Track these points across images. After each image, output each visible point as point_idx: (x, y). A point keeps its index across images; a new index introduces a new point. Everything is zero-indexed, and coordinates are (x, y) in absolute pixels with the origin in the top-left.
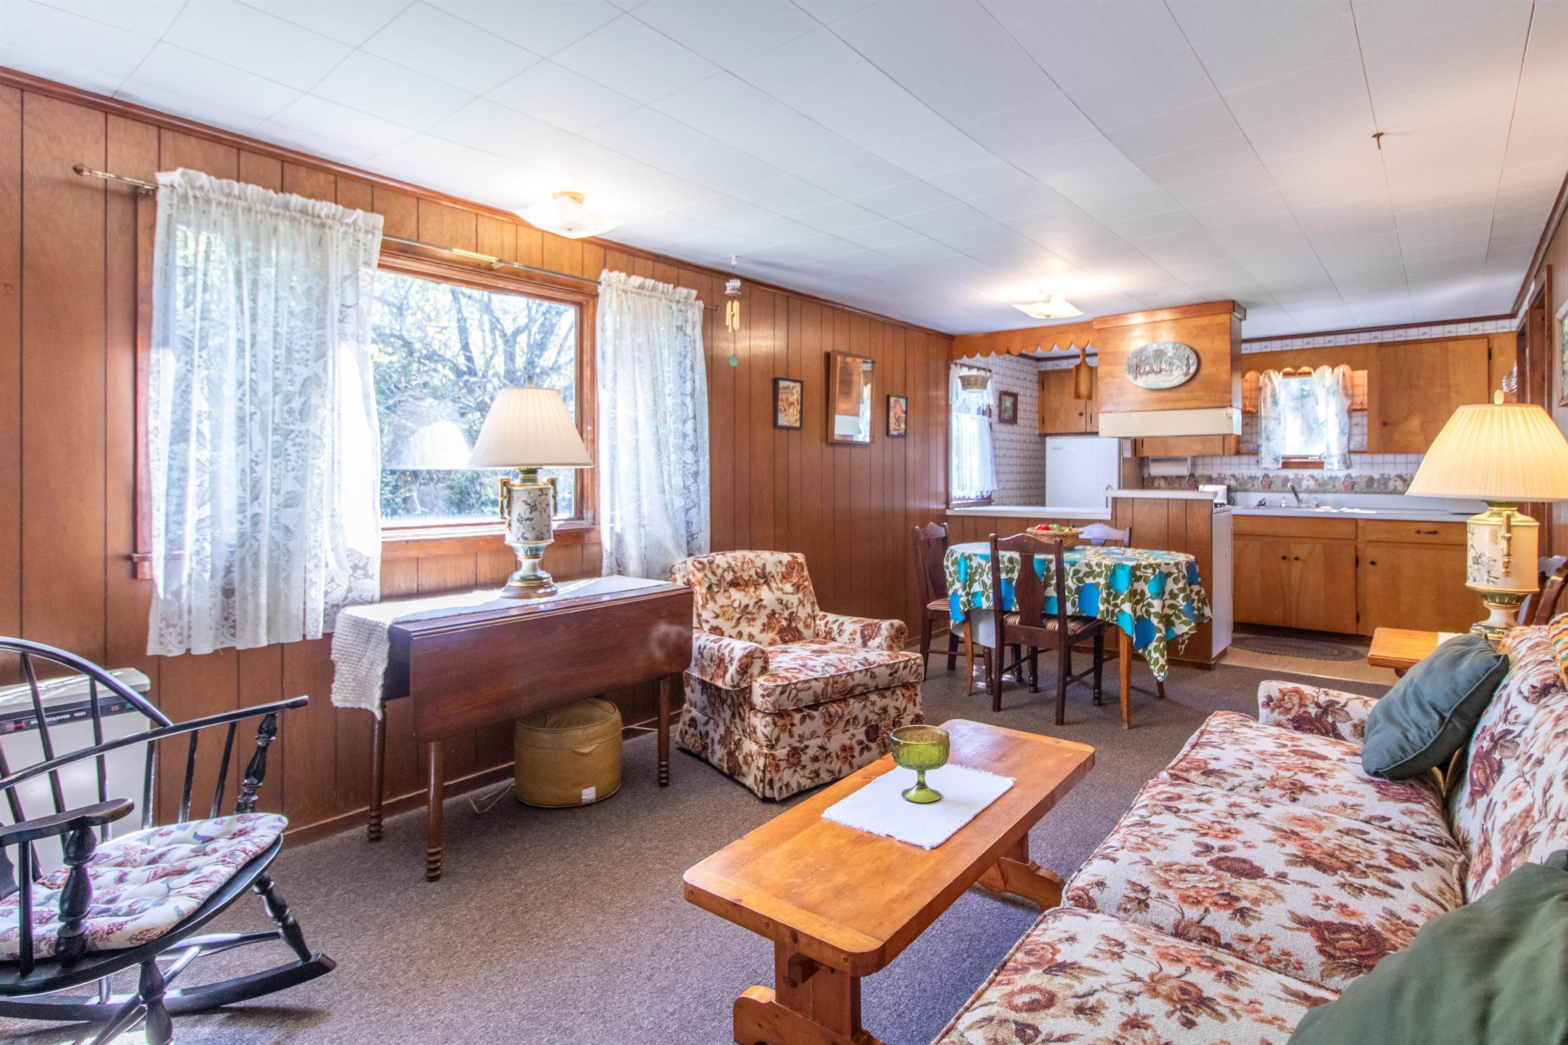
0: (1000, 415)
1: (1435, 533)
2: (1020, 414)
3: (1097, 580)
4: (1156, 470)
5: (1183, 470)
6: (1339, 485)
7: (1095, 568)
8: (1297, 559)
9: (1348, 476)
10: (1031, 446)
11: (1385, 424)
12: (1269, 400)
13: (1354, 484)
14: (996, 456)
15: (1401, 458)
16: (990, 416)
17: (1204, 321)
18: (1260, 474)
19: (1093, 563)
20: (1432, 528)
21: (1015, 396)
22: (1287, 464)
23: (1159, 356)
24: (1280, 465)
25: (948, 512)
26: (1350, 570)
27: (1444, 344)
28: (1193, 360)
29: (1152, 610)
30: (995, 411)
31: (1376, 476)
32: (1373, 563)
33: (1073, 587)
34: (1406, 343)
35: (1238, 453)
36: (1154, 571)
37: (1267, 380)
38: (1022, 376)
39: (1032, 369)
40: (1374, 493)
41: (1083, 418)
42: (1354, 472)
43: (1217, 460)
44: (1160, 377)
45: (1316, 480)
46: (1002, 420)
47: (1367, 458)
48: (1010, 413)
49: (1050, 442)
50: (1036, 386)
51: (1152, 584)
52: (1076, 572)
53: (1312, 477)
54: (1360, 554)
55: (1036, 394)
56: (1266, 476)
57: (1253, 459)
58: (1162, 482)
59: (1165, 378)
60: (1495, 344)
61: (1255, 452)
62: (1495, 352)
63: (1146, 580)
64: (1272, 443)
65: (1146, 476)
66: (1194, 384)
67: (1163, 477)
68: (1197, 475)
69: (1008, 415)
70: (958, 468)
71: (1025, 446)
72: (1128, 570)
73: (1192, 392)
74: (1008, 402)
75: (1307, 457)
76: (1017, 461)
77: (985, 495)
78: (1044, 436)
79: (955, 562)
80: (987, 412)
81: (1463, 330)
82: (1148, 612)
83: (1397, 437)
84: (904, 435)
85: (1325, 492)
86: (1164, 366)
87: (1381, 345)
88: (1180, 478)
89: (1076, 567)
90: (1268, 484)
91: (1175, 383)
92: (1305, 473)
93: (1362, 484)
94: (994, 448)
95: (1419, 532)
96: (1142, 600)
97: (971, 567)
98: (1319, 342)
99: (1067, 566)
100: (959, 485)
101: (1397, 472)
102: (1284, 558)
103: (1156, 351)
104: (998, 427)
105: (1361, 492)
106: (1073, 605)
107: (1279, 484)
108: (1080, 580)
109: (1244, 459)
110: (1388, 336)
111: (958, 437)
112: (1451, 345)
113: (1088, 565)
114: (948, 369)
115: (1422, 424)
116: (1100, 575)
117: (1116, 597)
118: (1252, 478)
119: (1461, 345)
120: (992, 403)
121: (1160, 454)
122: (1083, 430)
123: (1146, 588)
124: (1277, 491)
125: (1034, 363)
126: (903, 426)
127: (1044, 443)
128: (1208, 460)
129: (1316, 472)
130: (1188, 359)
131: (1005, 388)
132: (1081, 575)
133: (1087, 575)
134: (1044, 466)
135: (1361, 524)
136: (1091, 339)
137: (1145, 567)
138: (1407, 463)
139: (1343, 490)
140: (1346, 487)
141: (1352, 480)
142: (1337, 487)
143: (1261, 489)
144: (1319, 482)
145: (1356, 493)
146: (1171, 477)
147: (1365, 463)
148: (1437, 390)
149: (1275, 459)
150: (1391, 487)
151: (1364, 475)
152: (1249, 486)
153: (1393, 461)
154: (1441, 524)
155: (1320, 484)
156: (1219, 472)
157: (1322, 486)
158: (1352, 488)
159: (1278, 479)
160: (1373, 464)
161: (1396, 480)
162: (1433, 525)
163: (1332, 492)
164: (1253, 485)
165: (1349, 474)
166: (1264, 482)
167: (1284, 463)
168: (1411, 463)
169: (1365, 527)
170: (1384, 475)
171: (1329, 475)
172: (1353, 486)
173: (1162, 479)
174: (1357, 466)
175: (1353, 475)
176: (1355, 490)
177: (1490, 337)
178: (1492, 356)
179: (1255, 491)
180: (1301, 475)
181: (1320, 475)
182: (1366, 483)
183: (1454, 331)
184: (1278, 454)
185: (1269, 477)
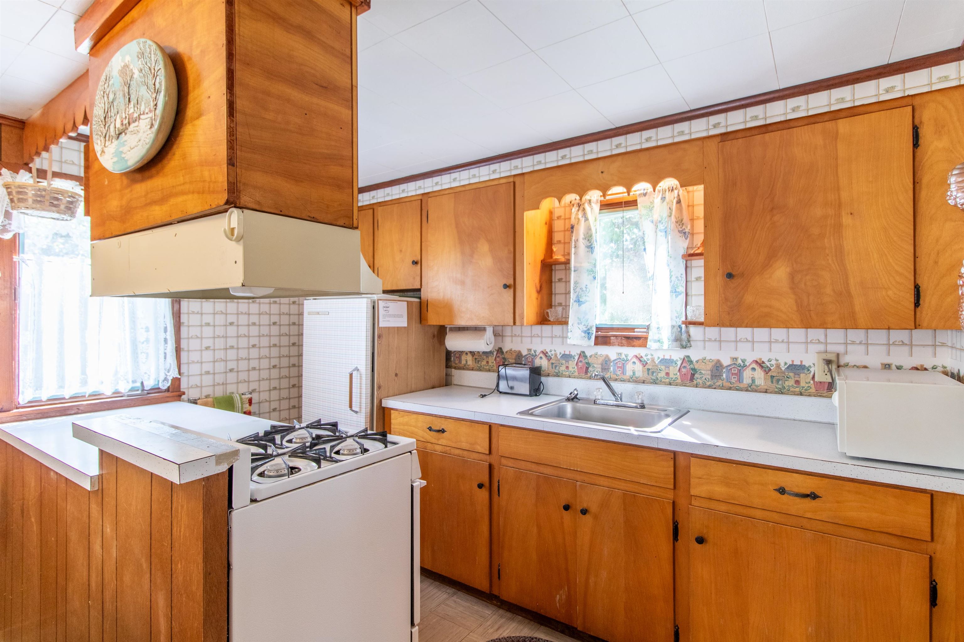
1: (813, 496)
5: (479, 344)
6: (674, 371)
8: (584, 512)
9: (687, 360)
11: (730, 276)
12: (582, 244)
13: (694, 372)
15: (761, 333)
18: (573, 351)
20: (807, 486)
22: (605, 337)
23: (126, 84)
24: (594, 339)
26: (664, 548)
27: (829, 125)
28: (159, 79)
31: (726, 362)
32: (701, 540)
34: (765, 128)
37: (580, 215)
40: (722, 388)
42: (694, 354)
43: (526, 330)
44: (128, 139)
45: (645, 364)
47: (712, 332)
49: (307, 305)
53: (639, 359)
54: (680, 519)
56: (579, 355)
57: (561, 330)
60: (926, 115)
61: (563, 321)
62: (926, 132)
64: (583, 306)
67: (471, 352)
68: (505, 350)
75: (632, 329)
81: (865, 93)
83: (749, 298)
85: (655, 382)
86: (132, 108)
87: (725, 137)
88: (487, 353)
90: (584, 367)
92: (630, 352)
93: (705, 373)
95: (782, 491)
98: (634, 142)
101: (756, 356)
102: (567, 508)
103: (121, 71)
105: (705, 386)
107: (598, 368)
109: (557, 329)
110: (736, 120)
112: (843, 126)
115: (792, 276)
118: (567, 357)
119: (860, 123)
128: (517, 330)
129: (643, 352)
130: (154, 77)
135: (681, 462)
138: (770, 342)
139: (679, 381)
140: (683, 376)
141: (692, 366)
142: (671, 375)
143: (576, 374)
144: (647, 367)
145: (697, 386)
146: (478, 352)
147: (710, 340)
148: (818, 212)
149: (585, 332)
150: (747, 380)
151: (708, 358)
152: (563, 368)
153: (750, 339)
154: (827, 480)
155: (648, 369)
156: (529, 348)
157: (653, 373)
158: (692, 379)
159: (600, 360)
160: (720, 341)
161: (754, 369)
162: (809, 479)
163: (665, 384)
164: (567, 367)
165: (688, 357)
166: (580, 364)
167: (596, 337)
168: (777, 341)
169: (688, 467)
170: (736, 359)
171: (662, 357)
172: (693, 375)
173: (469, 354)
174: (701, 344)
175: (694, 358)
176: (695, 382)
177: (917, 102)
178: (921, 141)
179: (569, 377)
180: (626, 356)
181: (649, 357)
182: (712, 371)
183: (849, 98)
184: (590, 324)
185: (586, 357)
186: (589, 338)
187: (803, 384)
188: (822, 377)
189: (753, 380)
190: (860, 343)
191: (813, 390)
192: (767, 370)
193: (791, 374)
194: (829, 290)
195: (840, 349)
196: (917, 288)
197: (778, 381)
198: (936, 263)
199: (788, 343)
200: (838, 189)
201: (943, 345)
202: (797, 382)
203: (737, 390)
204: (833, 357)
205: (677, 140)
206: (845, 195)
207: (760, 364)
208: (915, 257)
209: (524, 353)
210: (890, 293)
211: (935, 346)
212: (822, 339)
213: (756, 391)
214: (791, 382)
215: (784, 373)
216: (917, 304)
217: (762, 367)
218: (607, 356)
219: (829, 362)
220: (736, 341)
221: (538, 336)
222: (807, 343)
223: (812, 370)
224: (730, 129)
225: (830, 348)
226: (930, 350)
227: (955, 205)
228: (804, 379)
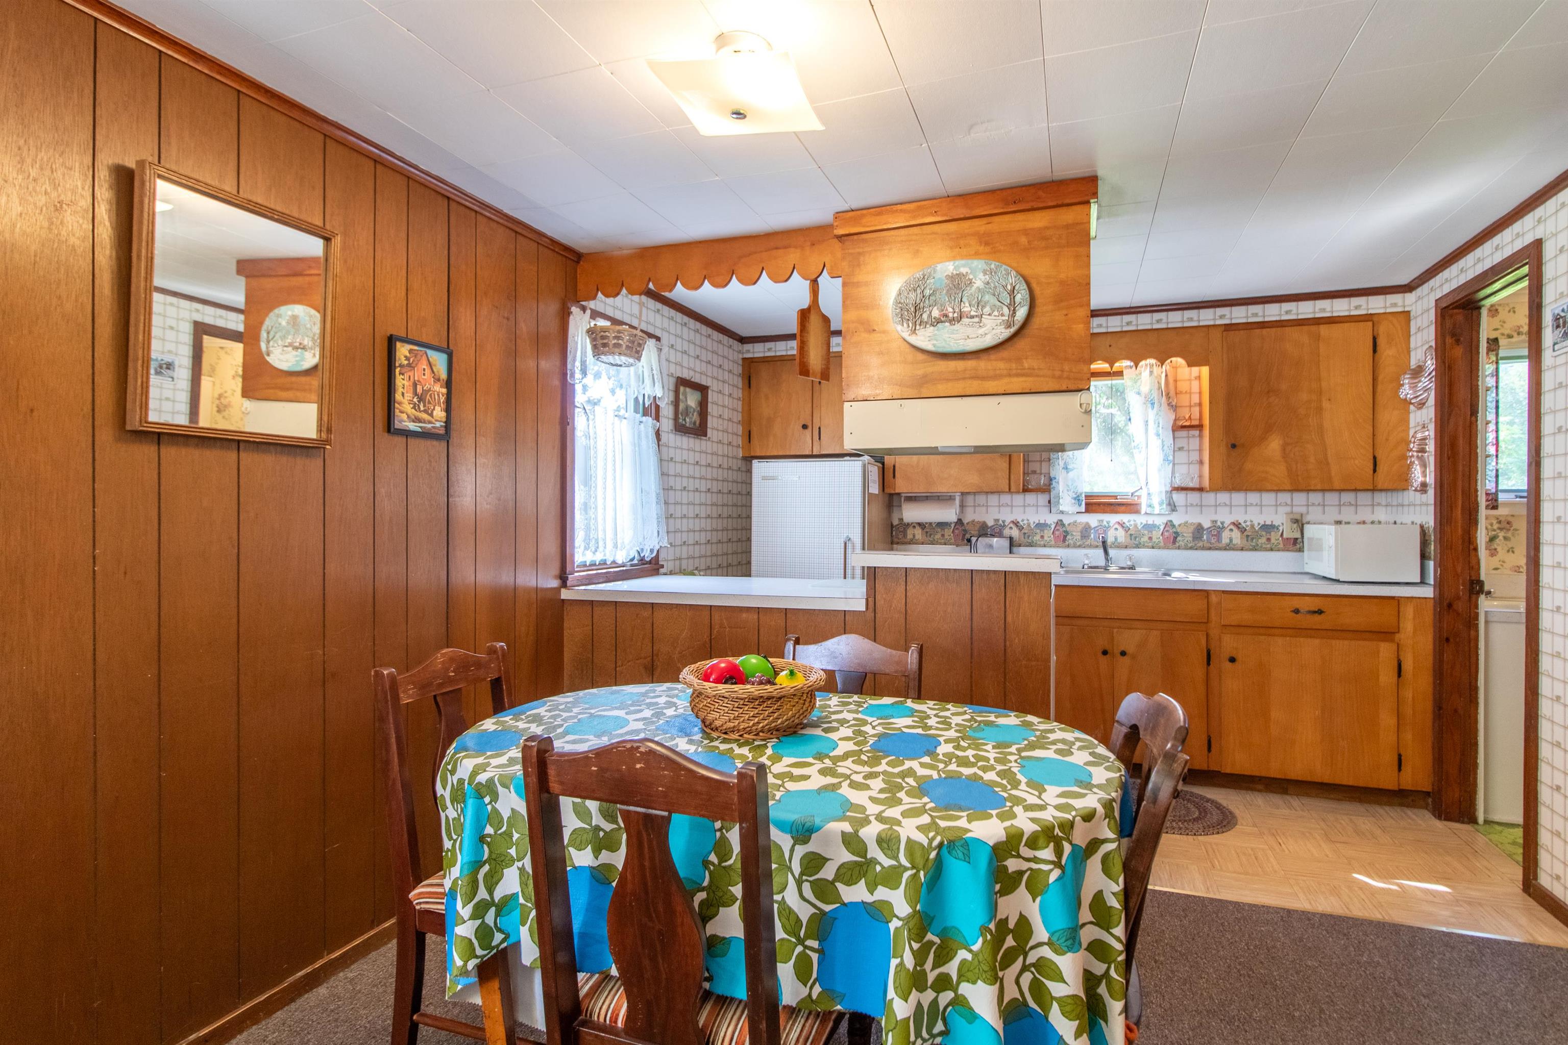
0: (676, 419)
1: (1320, 612)
2: (711, 422)
3: (882, 893)
4: (911, 513)
5: (949, 514)
6: (1157, 535)
7: (874, 852)
8: (1123, 653)
9: (1170, 524)
10: (731, 475)
11: (1234, 446)
13: (1176, 535)
14: (667, 489)
15: (1238, 497)
16: (657, 418)
17: (1038, 221)
18: (1051, 519)
19: (870, 832)
20: (1314, 605)
21: (702, 389)
22: (1094, 504)
23: (958, 287)
24: (1083, 509)
25: (565, 594)
26: (1199, 672)
27: (1314, 327)
28: (1022, 296)
29: (1057, 989)
30: (667, 411)
31: (1206, 524)
32: (1232, 660)
33: (804, 913)
34: (1263, 325)
35: (1026, 490)
36: (1059, 852)
38: (716, 360)
39: (734, 354)
40: (1203, 548)
41: (808, 432)
42: (1177, 519)
43: (993, 499)
44: (960, 329)
45: (1127, 530)
46: (680, 428)
47: (1194, 498)
48: (696, 417)
49: (759, 468)
50: (739, 382)
51: (1054, 897)
52: (814, 862)
53: (1122, 525)
54: (1213, 646)
55: (738, 393)
56: (1060, 523)
57: (1042, 499)
58: (918, 532)
59: (970, 331)
60: (1382, 330)
61: (1047, 489)
62: (1381, 342)
63: (1036, 887)
64: (1071, 474)
65: (896, 522)
66: (1022, 344)
67: (919, 524)
68: (965, 521)
69: (693, 419)
70: (586, 507)
71: (720, 474)
72: (983, 860)
73: (1019, 360)
74: (692, 399)
75: (1115, 497)
76: (709, 498)
77: (648, 556)
78: (748, 459)
79: (458, 796)
80: (652, 410)
81: (1341, 307)
82: (1038, 989)
83: (1249, 466)
84: (446, 435)
85: (1138, 546)
86: (966, 308)
87: (1228, 328)
88: (942, 525)
89: (811, 847)
90: (1062, 536)
91: (988, 341)
92: (1112, 519)
93: (1187, 536)
94: (663, 474)
95: (1297, 611)
96: (1021, 949)
97: (495, 818)
98: (1144, 321)
99: (780, 838)
100: (587, 540)
101: (1233, 518)
102: (1105, 653)
103: (952, 278)
104: (670, 437)
105: (1187, 548)
106: (803, 972)
107: (1077, 536)
108: (824, 890)
109: (1031, 498)
110: (1239, 315)
111: (587, 448)
112: (1324, 330)
113: (852, 841)
114: (564, 316)
115: (1285, 447)
116: (891, 878)
117: (944, 955)
118: (1041, 526)
119: (1336, 330)
120: (659, 394)
121: (919, 489)
122: (808, 452)
123: (1033, 910)
124: (1075, 546)
125: (735, 344)
126: (439, 413)
127: (749, 471)
128: (981, 499)
129: (1125, 518)
130: (1012, 293)
131: (686, 375)
132: (828, 872)
133: (848, 874)
134: (748, 506)
135: (1214, 599)
136: (828, 259)
137: (1033, 843)
138: (1246, 506)
139: (1162, 544)
140: (1166, 540)
141: (1174, 530)
142: (1154, 539)
143: (1053, 543)
144: (1129, 532)
145: (1179, 548)
146: (931, 524)
147: (1192, 505)
148: (1304, 396)
149: (1075, 499)
150: (1225, 540)
151: (1190, 522)
152: (1037, 538)
153: (1228, 503)
154: (1329, 599)
155: (1131, 535)
156: (996, 518)
157: (1135, 538)
158: (1174, 541)
159: (1080, 528)
160: (1201, 506)
161: (1231, 530)
162: (1317, 600)
163: (1148, 547)
164: (1042, 537)
165: (1171, 521)
166: (1057, 533)
167: (1087, 504)
168: (1251, 505)
169: (1220, 603)
170: (1216, 521)
171: (1144, 522)
172: (1175, 538)
173: (918, 527)
174: (1183, 509)
175: (1176, 523)
176: (1177, 545)
177: (1375, 319)
178: (1378, 348)
179: (1045, 546)
180: (1108, 523)
181: (1132, 523)
182: (1193, 533)
183: (1329, 309)
184: (1080, 491)
185: (1063, 525)
186: (1080, 505)
187: (1273, 541)
188: (1290, 532)
189: (1231, 540)
190: (1319, 505)
191: (1281, 546)
192: (1243, 530)
193: (1264, 533)
194: (1312, 460)
195: (1303, 510)
196: (1375, 458)
197: (1252, 539)
198: (1387, 440)
199: (1261, 506)
200: (1319, 379)
201: (1379, 504)
202: (1269, 540)
203: (1217, 549)
204: (1298, 517)
205: (1186, 325)
206: (1324, 384)
207: (1237, 525)
208: (1374, 435)
209: (990, 523)
210: (1357, 462)
211: (1373, 505)
212: (1289, 502)
213: (1233, 549)
214: (1263, 540)
215: (1257, 532)
216: (1375, 471)
217: (1239, 528)
218: (1087, 523)
219: (1296, 521)
220: (1216, 506)
221: (1008, 505)
222: (1276, 505)
223: (1281, 528)
224: (1234, 321)
225: (1295, 509)
226: (1370, 508)
227: (1406, 399)
228: (1275, 537)
